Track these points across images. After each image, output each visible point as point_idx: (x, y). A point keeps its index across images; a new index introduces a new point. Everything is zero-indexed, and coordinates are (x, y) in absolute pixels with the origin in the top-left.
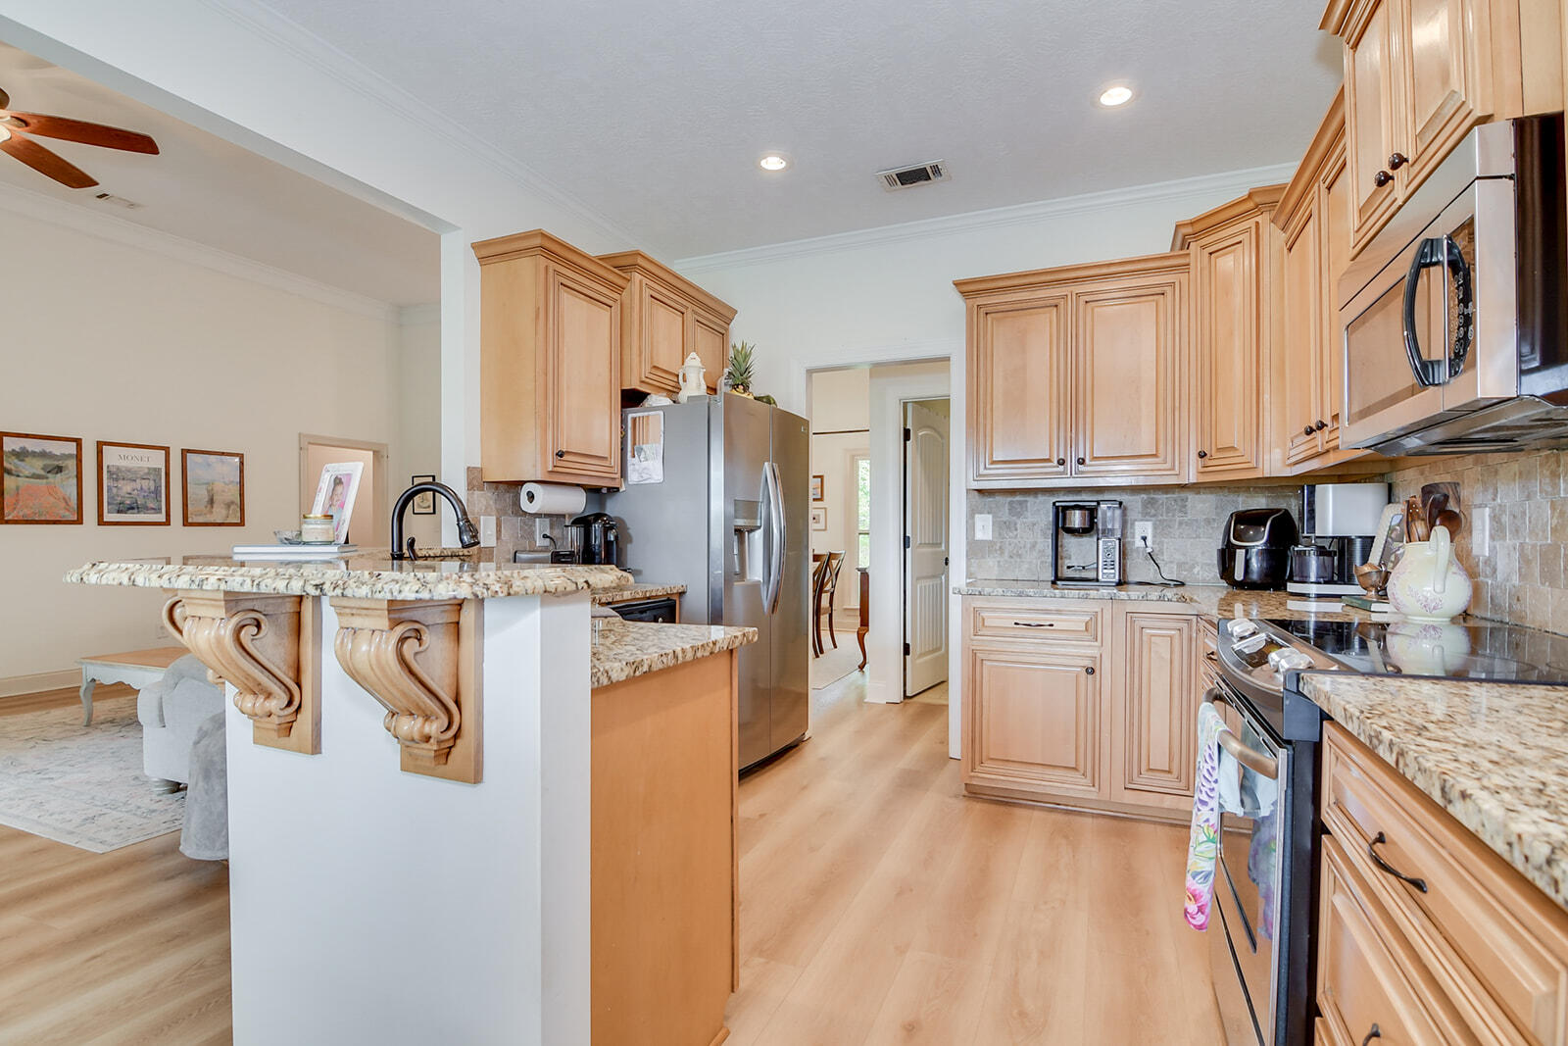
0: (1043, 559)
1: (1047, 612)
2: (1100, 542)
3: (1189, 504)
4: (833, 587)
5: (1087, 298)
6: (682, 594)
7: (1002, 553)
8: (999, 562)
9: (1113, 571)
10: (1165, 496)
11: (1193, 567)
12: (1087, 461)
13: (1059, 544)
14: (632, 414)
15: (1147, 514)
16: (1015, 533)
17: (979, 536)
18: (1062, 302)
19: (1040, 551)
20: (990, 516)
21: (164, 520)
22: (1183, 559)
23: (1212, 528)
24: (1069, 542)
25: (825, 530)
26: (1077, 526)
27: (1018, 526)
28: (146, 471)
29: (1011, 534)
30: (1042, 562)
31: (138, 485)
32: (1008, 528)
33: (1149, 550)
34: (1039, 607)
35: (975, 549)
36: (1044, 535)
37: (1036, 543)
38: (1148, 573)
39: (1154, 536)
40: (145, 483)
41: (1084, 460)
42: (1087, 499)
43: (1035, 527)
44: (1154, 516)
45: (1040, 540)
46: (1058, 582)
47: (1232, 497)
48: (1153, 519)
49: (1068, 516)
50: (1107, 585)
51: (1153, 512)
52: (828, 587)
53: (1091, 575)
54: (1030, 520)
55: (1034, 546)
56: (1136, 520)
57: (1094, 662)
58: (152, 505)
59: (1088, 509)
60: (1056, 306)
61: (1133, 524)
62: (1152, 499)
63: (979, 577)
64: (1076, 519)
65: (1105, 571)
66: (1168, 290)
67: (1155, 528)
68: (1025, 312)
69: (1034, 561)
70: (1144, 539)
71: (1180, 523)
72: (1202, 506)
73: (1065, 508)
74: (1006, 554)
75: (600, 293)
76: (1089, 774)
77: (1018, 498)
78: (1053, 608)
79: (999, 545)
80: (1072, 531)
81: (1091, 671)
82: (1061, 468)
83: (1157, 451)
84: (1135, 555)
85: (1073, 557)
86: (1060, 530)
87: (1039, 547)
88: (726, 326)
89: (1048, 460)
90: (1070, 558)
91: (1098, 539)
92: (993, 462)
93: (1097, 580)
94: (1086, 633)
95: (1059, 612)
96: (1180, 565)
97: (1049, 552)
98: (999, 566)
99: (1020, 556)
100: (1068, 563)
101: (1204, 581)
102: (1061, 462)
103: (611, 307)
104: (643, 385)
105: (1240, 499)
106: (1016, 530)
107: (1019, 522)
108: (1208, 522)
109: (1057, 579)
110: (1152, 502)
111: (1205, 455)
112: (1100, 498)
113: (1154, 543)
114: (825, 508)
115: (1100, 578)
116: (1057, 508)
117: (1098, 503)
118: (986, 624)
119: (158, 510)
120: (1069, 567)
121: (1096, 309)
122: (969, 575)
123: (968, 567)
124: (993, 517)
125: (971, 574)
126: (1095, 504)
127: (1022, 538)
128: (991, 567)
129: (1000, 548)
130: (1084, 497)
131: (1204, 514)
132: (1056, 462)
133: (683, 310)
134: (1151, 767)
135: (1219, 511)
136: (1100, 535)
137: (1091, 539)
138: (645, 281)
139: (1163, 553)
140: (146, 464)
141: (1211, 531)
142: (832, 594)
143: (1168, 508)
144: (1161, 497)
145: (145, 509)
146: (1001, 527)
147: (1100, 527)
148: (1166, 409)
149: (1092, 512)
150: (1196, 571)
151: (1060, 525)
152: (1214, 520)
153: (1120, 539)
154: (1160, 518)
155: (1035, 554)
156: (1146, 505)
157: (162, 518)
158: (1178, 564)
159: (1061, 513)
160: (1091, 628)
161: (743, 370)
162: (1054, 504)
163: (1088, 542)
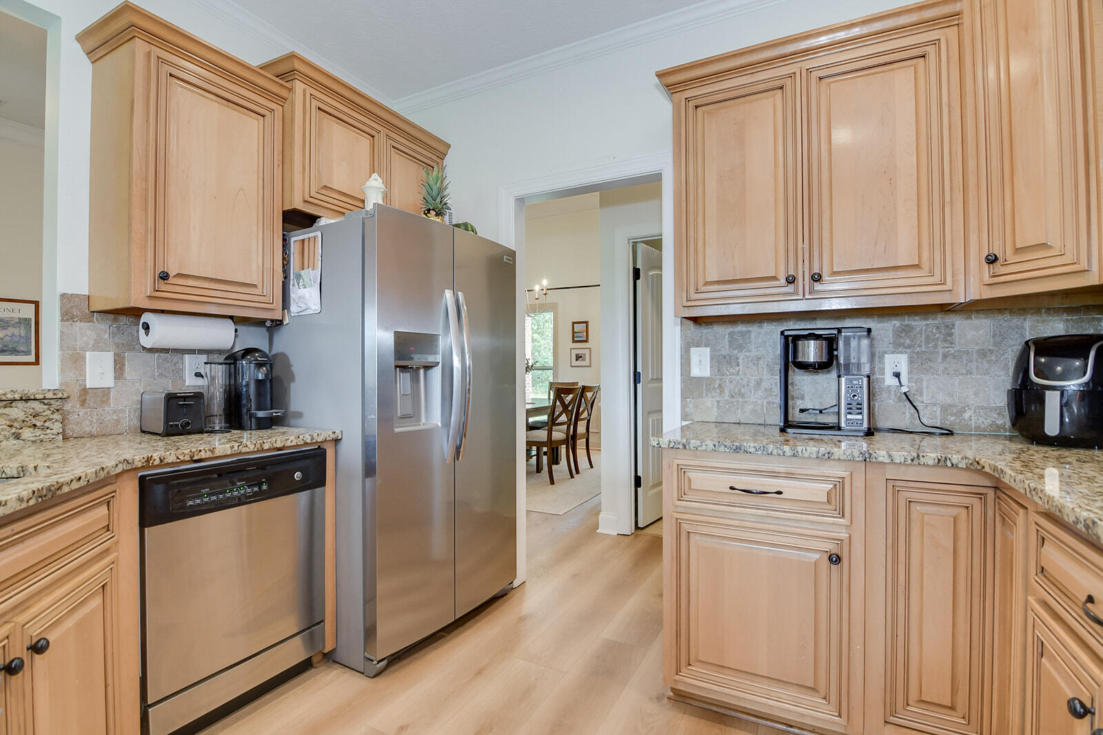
0: (770, 399)
1: (774, 475)
2: (843, 380)
3: (956, 331)
4: (590, 415)
5: (821, 73)
6: (337, 441)
7: (722, 392)
8: (718, 402)
9: (860, 417)
10: (925, 323)
11: (963, 411)
12: (825, 277)
13: (790, 381)
14: (296, 238)
15: (900, 345)
16: (737, 369)
17: (696, 372)
18: (788, 82)
19: (766, 389)
20: (708, 349)
21: (34, 361)
22: (949, 401)
23: (989, 362)
24: (800, 379)
25: (590, 366)
26: (812, 360)
27: (740, 361)
28: (17, 320)
29: (732, 370)
30: (769, 403)
31: (10, 331)
32: (729, 363)
33: (904, 389)
34: (763, 467)
35: (691, 386)
36: (771, 370)
37: (761, 380)
38: (904, 418)
39: (910, 372)
40: (16, 331)
41: (820, 276)
42: (822, 326)
43: (761, 362)
44: (909, 347)
45: (766, 376)
46: (789, 430)
47: (1016, 321)
48: (908, 351)
49: (800, 348)
50: (852, 435)
51: (908, 341)
52: (585, 415)
53: (830, 419)
54: (754, 353)
55: (759, 383)
56: (885, 352)
57: (841, 546)
58: (22, 349)
59: (826, 339)
60: (781, 88)
61: (882, 357)
62: (907, 326)
63: (696, 420)
64: (811, 351)
65: (849, 417)
66: (931, 50)
67: (911, 361)
68: (743, 99)
69: (759, 401)
70: (897, 375)
71: (945, 356)
72: (974, 331)
73: (797, 338)
74: (727, 392)
75: (243, 97)
76: (833, 698)
77: (741, 328)
78: (782, 470)
79: (717, 382)
80: (804, 366)
81: (835, 559)
82: (790, 288)
83: (920, 261)
84: (885, 395)
85: (807, 398)
86: (791, 365)
87: (765, 385)
88: (439, 160)
89: (774, 278)
90: (803, 398)
91: (839, 376)
92: (707, 284)
93: (839, 429)
94: (828, 506)
95: (789, 476)
96: (945, 409)
97: (777, 391)
98: (719, 407)
99: (742, 395)
100: (800, 404)
101: (977, 428)
102: (791, 280)
103: (264, 116)
104: (307, 205)
105: (1027, 324)
106: (738, 365)
107: (741, 356)
108: (983, 354)
109: (787, 425)
110: (907, 330)
111: (996, 259)
112: (839, 324)
113: (910, 380)
114: (590, 349)
115: (843, 425)
116: (787, 337)
117: (839, 330)
118: (692, 487)
119: (28, 353)
120: (802, 411)
121: (832, 85)
122: (685, 416)
123: (683, 406)
124: (711, 351)
125: (687, 415)
126: (835, 332)
127: (745, 374)
128: (709, 408)
129: (720, 385)
130: (820, 324)
131: (977, 344)
132: (783, 281)
133: (373, 133)
134: (923, 699)
135: (998, 339)
136: (842, 372)
137: (828, 376)
138: (309, 91)
139: (921, 394)
140: (16, 315)
141: (986, 365)
142: (589, 421)
143: (927, 337)
144: (918, 323)
145: (15, 351)
146: (721, 362)
147: (842, 361)
148: (930, 204)
149: (831, 343)
150: (966, 415)
151: (791, 361)
152: (991, 351)
153: (868, 377)
154: (918, 349)
155: (760, 393)
156: (898, 333)
157: (32, 358)
158: (942, 407)
159: (791, 343)
160: (837, 500)
161: (435, 193)
162: (782, 333)
163: (826, 380)
